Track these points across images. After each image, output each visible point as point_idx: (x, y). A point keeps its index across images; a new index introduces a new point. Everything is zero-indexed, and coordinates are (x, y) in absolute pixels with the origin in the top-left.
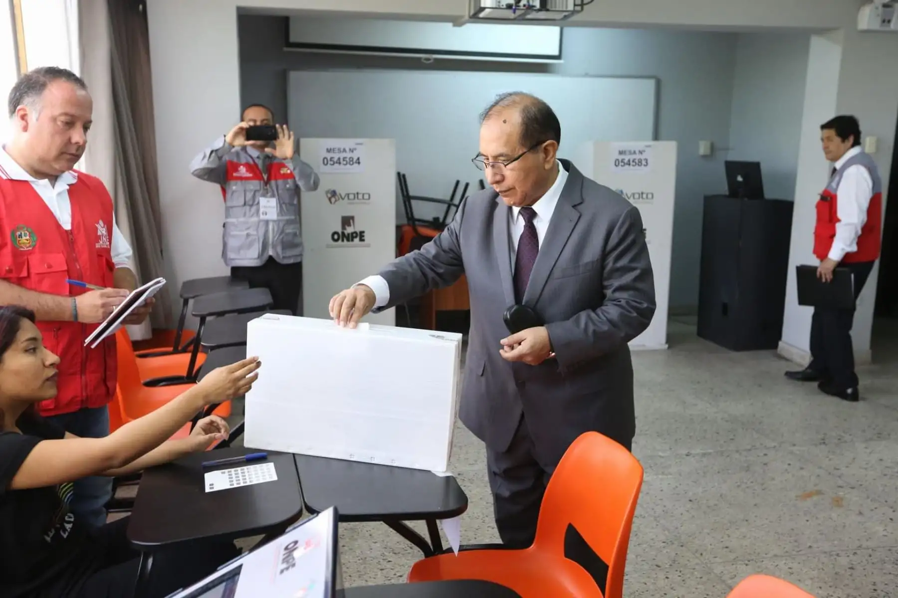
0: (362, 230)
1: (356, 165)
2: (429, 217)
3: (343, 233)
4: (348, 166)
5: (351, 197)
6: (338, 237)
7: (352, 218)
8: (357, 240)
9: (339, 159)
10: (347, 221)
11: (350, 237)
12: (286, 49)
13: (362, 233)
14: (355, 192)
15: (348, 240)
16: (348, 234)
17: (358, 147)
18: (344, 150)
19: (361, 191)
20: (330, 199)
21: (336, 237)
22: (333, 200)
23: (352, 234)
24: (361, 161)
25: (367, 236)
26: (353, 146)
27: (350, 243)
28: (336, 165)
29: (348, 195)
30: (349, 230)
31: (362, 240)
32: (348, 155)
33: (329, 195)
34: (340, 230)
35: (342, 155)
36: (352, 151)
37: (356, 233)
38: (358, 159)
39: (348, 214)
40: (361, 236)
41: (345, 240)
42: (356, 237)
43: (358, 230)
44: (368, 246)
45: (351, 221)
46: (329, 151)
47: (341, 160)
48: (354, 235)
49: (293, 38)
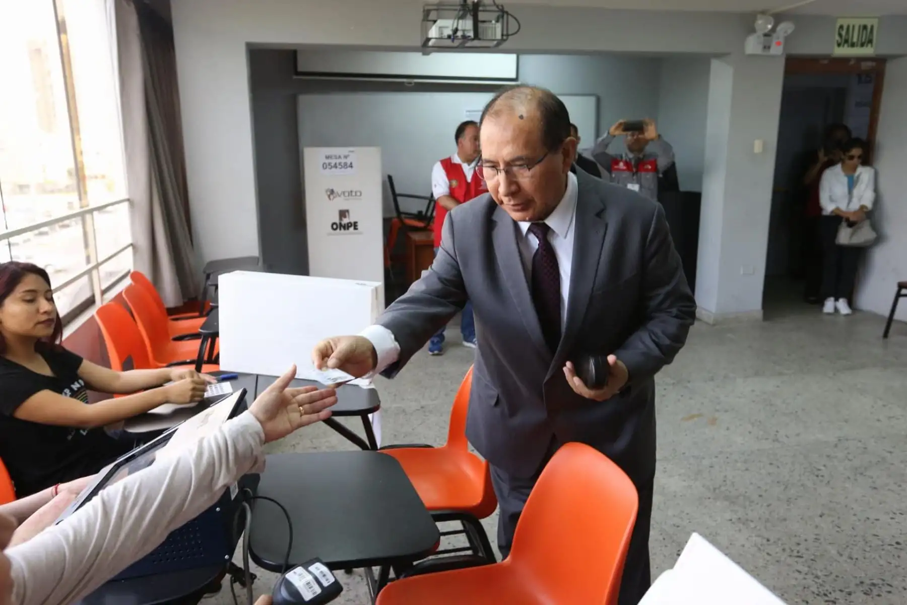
0: (355, 220)
1: (349, 169)
2: (414, 211)
3: (340, 224)
4: (343, 169)
5: (347, 194)
6: (336, 227)
7: (348, 211)
8: (352, 229)
9: (336, 164)
10: (343, 214)
11: (346, 227)
12: (295, 77)
13: (355, 223)
14: (350, 190)
15: (345, 229)
16: (345, 224)
17: (350, 154)
18: (340, 157)
19: (354, 190)
20: (329, 196)
21: (335, 227)
22: (332, 197)
23: (348, 224)
24: (353, 165)
25: (359, 226)
26: (347, 153)
27: (346, 231)
28: (333, 169)
29: (344, 193)
30: (345, 221)
31: (355, 228)
32: (343, 161)
33: (329, 193)
34: (337, 221)
35: (338, 161)
36: (346, 157)
37: (350, 223)
38: (351, 163)
39: (344, 208)
40: (355, 225)
41: (342, 228)
42: (351, 226)
43: (352, 221)
44: (361, 233)
45: (347, 214)
46: (327, 157)
47: (338, 165)
48: (350, 225)
49: (301, 68)
